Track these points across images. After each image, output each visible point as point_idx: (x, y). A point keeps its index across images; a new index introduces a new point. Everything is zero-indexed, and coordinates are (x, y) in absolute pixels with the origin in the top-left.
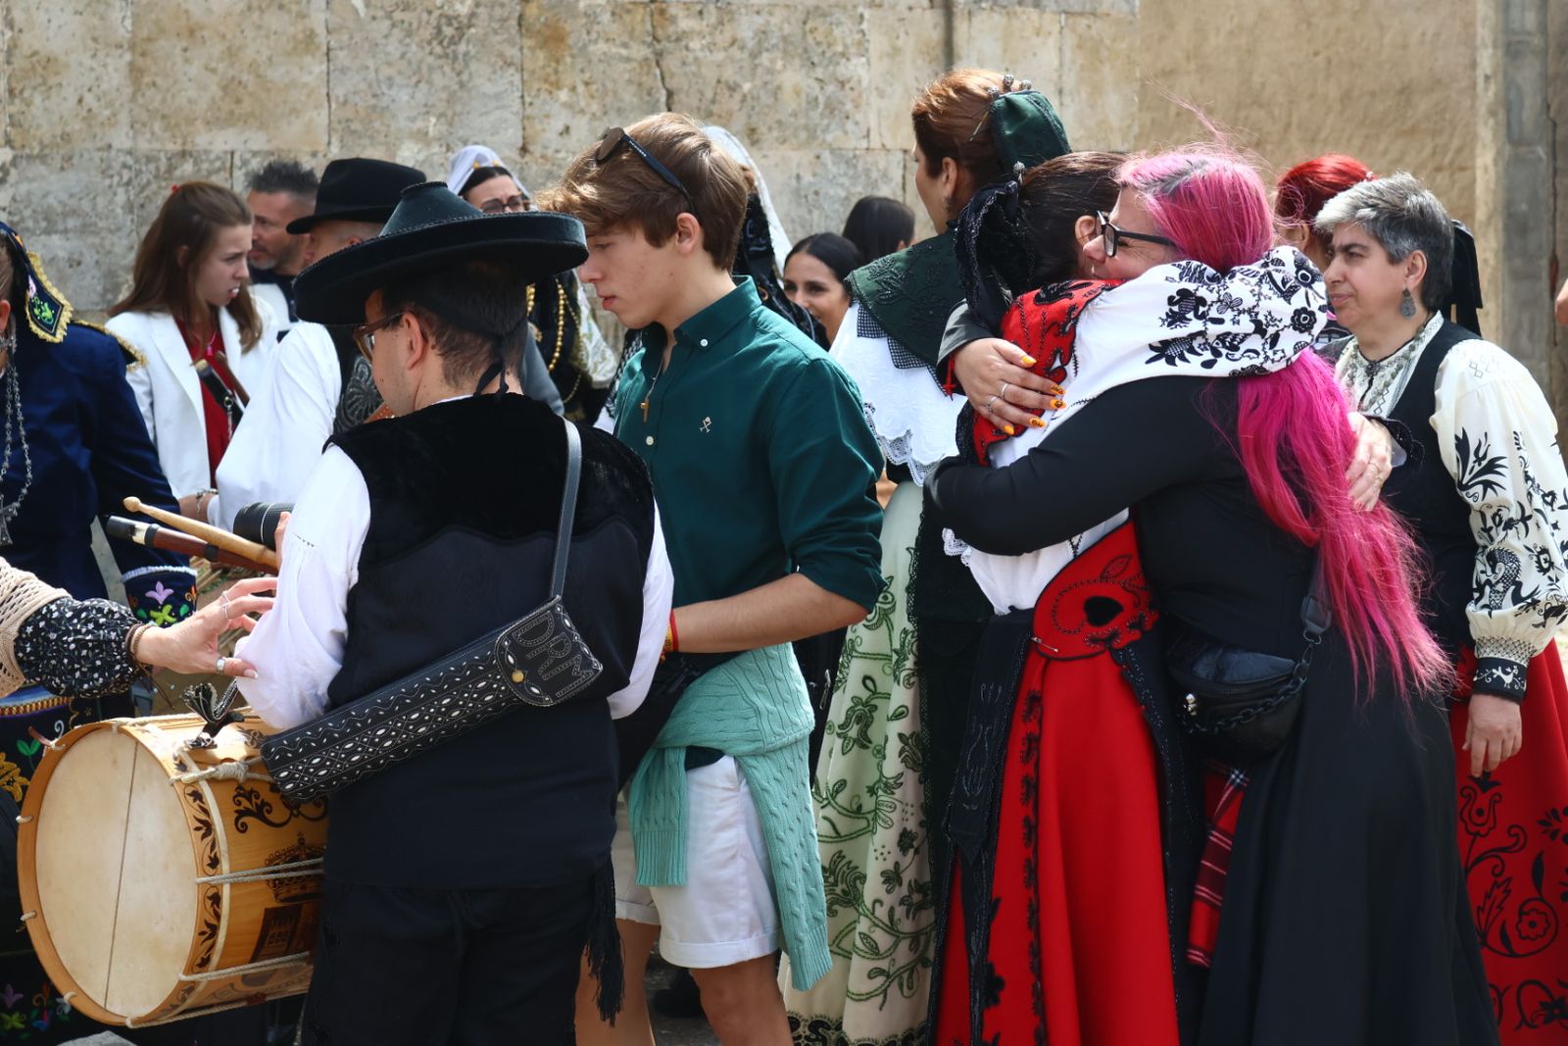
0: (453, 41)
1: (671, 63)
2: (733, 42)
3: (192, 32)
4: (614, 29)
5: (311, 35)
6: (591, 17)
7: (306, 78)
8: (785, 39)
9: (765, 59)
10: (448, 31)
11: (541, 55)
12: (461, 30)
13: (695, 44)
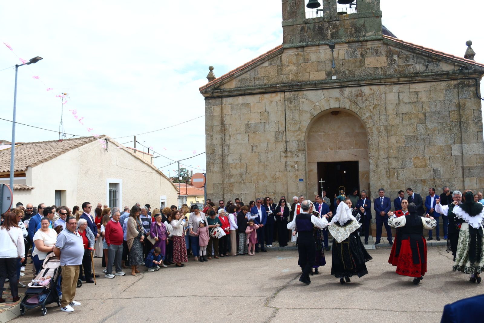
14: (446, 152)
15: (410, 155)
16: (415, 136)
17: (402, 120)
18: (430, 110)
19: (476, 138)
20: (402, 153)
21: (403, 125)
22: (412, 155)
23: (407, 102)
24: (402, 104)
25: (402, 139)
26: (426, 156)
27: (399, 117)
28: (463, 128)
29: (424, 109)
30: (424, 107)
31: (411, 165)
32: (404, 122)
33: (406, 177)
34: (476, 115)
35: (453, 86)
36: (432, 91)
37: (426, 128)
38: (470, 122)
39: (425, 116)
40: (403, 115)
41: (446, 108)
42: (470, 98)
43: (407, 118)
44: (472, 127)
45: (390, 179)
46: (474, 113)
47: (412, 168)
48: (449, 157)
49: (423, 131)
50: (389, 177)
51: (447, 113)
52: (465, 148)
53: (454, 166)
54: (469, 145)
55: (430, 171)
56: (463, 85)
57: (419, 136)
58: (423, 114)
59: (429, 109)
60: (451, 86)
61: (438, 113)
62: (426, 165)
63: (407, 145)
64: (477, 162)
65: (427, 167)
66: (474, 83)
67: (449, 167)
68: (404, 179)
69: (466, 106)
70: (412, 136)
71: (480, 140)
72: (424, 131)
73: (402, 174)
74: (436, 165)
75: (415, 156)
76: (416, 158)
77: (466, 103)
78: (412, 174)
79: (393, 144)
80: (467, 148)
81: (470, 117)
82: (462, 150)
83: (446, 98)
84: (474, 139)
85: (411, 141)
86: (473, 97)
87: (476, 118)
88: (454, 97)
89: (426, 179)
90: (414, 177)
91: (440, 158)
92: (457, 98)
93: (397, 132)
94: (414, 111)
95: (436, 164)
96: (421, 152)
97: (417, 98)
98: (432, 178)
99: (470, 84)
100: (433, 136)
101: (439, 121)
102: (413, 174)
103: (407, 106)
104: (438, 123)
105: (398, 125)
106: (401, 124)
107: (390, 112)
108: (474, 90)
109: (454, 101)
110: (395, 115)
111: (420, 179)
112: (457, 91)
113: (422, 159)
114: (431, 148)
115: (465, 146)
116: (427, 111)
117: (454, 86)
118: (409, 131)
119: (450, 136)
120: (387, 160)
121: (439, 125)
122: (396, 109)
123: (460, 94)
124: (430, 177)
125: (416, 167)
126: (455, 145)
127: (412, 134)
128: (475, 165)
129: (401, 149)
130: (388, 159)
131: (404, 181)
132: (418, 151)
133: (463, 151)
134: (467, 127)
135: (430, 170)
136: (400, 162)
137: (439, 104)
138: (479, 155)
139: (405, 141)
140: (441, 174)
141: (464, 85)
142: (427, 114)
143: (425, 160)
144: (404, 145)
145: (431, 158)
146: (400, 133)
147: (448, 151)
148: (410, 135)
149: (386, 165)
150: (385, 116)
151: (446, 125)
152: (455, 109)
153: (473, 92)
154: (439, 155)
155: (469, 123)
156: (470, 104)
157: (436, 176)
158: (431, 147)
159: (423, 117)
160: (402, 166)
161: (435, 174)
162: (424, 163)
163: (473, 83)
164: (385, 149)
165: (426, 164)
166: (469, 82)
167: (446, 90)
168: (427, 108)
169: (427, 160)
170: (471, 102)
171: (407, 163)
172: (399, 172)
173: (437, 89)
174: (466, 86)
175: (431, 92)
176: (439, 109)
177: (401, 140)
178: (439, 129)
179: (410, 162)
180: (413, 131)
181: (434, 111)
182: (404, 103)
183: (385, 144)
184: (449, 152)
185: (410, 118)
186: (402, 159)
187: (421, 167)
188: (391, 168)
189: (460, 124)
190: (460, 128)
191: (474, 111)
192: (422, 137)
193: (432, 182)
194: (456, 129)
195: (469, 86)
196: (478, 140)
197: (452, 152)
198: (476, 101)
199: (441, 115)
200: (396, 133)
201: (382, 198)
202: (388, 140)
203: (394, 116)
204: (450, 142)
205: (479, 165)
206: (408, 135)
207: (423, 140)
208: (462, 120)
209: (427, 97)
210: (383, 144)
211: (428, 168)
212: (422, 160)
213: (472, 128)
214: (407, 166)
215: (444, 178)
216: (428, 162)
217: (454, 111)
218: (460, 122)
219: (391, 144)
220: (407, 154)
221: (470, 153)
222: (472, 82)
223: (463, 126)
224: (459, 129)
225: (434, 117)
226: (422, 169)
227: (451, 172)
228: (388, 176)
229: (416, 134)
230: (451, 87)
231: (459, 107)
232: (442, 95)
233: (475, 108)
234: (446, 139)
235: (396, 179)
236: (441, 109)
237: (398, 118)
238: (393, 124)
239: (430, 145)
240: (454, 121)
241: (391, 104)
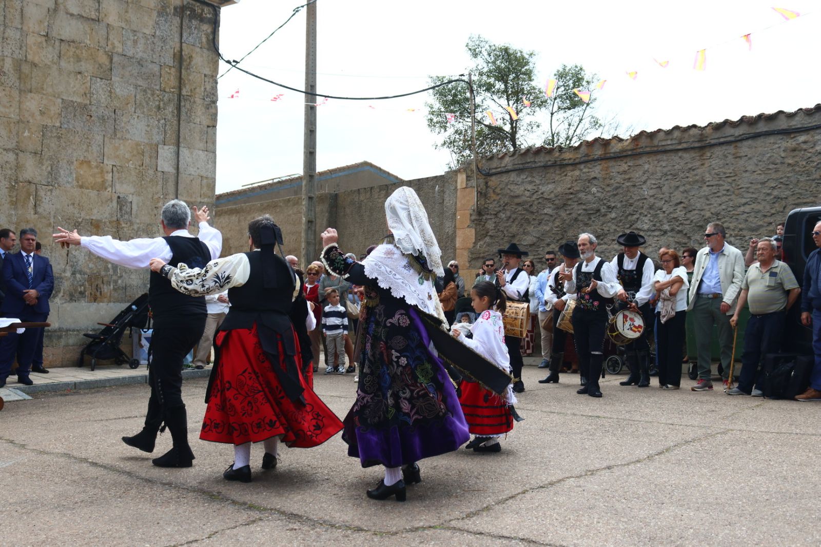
0: (78, 226)
1: (120, 233)
2: (133, 229)
3: (27, 222)
4: (109, 225)
5: (50, 223)
6: (105, 223)
7: (49, 231)
8: (143, 229)
9: (139, 233)
10: (77, 224)
11: (95, 230)
12: (79, 224)
13: (125, 229)
14: (147, 160)
15: (70, 152)
16: (86, 105)
17: (60, 57)
18: (123, 50)
19: (205, 140)
20: (53, 145)
21: (60, 70)
22: (75, 154)
23: (75, 14)
24: (61, 13)
25: (55, 109)
26: (106, 161)
27: (53, 47)
28: (183, 110)
29: (109, 43)
30: (111, 37)
31: (70, 180)
32: (63, 64)
33: (57, 209)
34: (208, 87)
35: (172, 7)
36: (130, 6)
37: (110, 92)
38: (198, 101)
39: (111, 60)
40: (63, 44)
41: (154, 56)
42: (201, 48)
43: (71, 53)
44: (199, 113)
45: (16, 209)
46: (205, 82)
47: (73, 187)
48: (151, 172)
49: (103, 97)
50: (14, 204)
51: (156, 68)
52: (184, 159)
53: (159, 195)
54: (192, 153)
55: (111, 200)
56: (191, 11)
57: (94, 108)
58: (109, 55)
59: (120, 45)
60: (169, 7)
61: (139, 62)
62: (102, 186)
63: (66, 126)
64: (202, 192)
65: (106, 189)
66: (211, 16)
67: (150, 196)
68: (52, 213)
69: (193, 63)
70: (79, 104)
71: (210, 144)
72: (106, 99)
73: (48, 198)
74: (125, 189)
75: (82, 158)
76: (82, 163)
77: (194, 55)
78: (70, 203)
79: (33, 115)
80: (187, 158)
81: (198, 90)
82: (178, 161)
83: (157, 33)
84: (200, 140)
85: (75, 116)
86: (206, 46)
87: (207, 95)
88: (171, 35)
89: (100, 221)
90: (76, 211)
91: (133, 173)
92: (177, 40)
93: (45, 86)
94: (88, 42)
95: (125, 186)
96: (95, 148)
97: (98, 10)
98: (115, 219)
99: (204, 15)
100: (123, 115)
101: (140, 83)
102: (74, 204)
103: (74, 22)
104: (136, 86)
105: (49, 67)
106: (55, 66)
107: (32, 25)
108: (209, 31)
109: (171, 43)
110: (43, 39)
111: (88, 217)
112: (179, 22)
113: (97, 167)
114: (117, 145)
115: (184, 152)
116: (115, 51)
117: (175, 9)
118: (73, 90)
119: (157, 122)
120: (14, 156)
121: (139, 90)
122: (46, 24)
123: (184, 31)
124: (111, 215)
125: (81, 187)
126: (166, 147)
127: (79, 100)
128: (199, 200)
129: (51, 132)
130: (17, 154)
131: (52, 220)
132: (89, 145)
133: (180, 163)
134: (190, 110)
135: (111, 198)
136: (44, 168)
137: (142, 41)
138: (207, 178)
139: (60, 114)
140: (134, 212)
141: (194, 16)
142: (115, 59)
143: (102, 172)
144: (58, 124)
145: (115, 169)
146: (50, 90)
147: (151, 157)
148: (74, 100)
149: (11, 169)
150: (19, 33)
151: (153, 95)
152: (171, 64)
153: (207, 35)
154: (132, 164)
155: (194, 102)
156: (199, 59)
157: (122, 216)
158: (117, 140)
159: (107, 62)
160: (48, 178)
161: (121, 209)
162: (99, 180)
163: (208, 16)
164: (12, 125)
165: (104, 182)
166: (203, 10)
167: (158, 12)
168: (117, 44)
169: (107, 172)
170: (203, 56)
171: (62, 172)
172: (42, 193)
173: (142, 4)
174: (197, 18)
175: (128, 6)
176: (140, 54)
177: (52, 108)
178: (138, 102)
179: (67, 172)
180: (82, 92)
181: (130, 54)
182: (67, 13)
183: (12, 109)
184: (153, 160)
185: (77, 56)
186: (51, 158)
187: (93, 188)
188: (21, 180)
189: (179, 100)
190: (179, 108)
191: (207, 79)
192: (100, 113)
193: (114, 230)
194: (170, 110)
195: (202, 20)
196: (208, 145)
197: (159, 164)
198: (210, 58)
199: (144, 70)
200: (42, 88)
201: (28, 256)
202: (20, 102)
203: (39, 40)
204: (157, 138)
205: (206, 200)
206: (70, 99)
207: (103, 119)
208: (184, 92)
209: (120, 16)
210: (7, 110)
211: (106, 194)
212: (96, 170)
213: (200, 116)
214: (60, 179)
215: (138, 221)
216: (109, 177)
217: (170, 67)
218: (180, 95)
219: (26, 116)
220: (64, 149)
221: (192, 170)
222: (207, 13)
223: (185, 106)
224: (175, 111)
225: (131, 68)
226: (93, 194)
227: (152, 210)
228: (14, 199)
229: (88, 102)
230: (168, 10)
231: (180, 60)
232: (151, 23)
233: (207, 71)
234: (148, 129)
235: (32, 212)
236: (145, 56)
237: (50, 48)
238: (36, 60)
239: (116, 135)
240: (167, 90)
241: (37, 5)
